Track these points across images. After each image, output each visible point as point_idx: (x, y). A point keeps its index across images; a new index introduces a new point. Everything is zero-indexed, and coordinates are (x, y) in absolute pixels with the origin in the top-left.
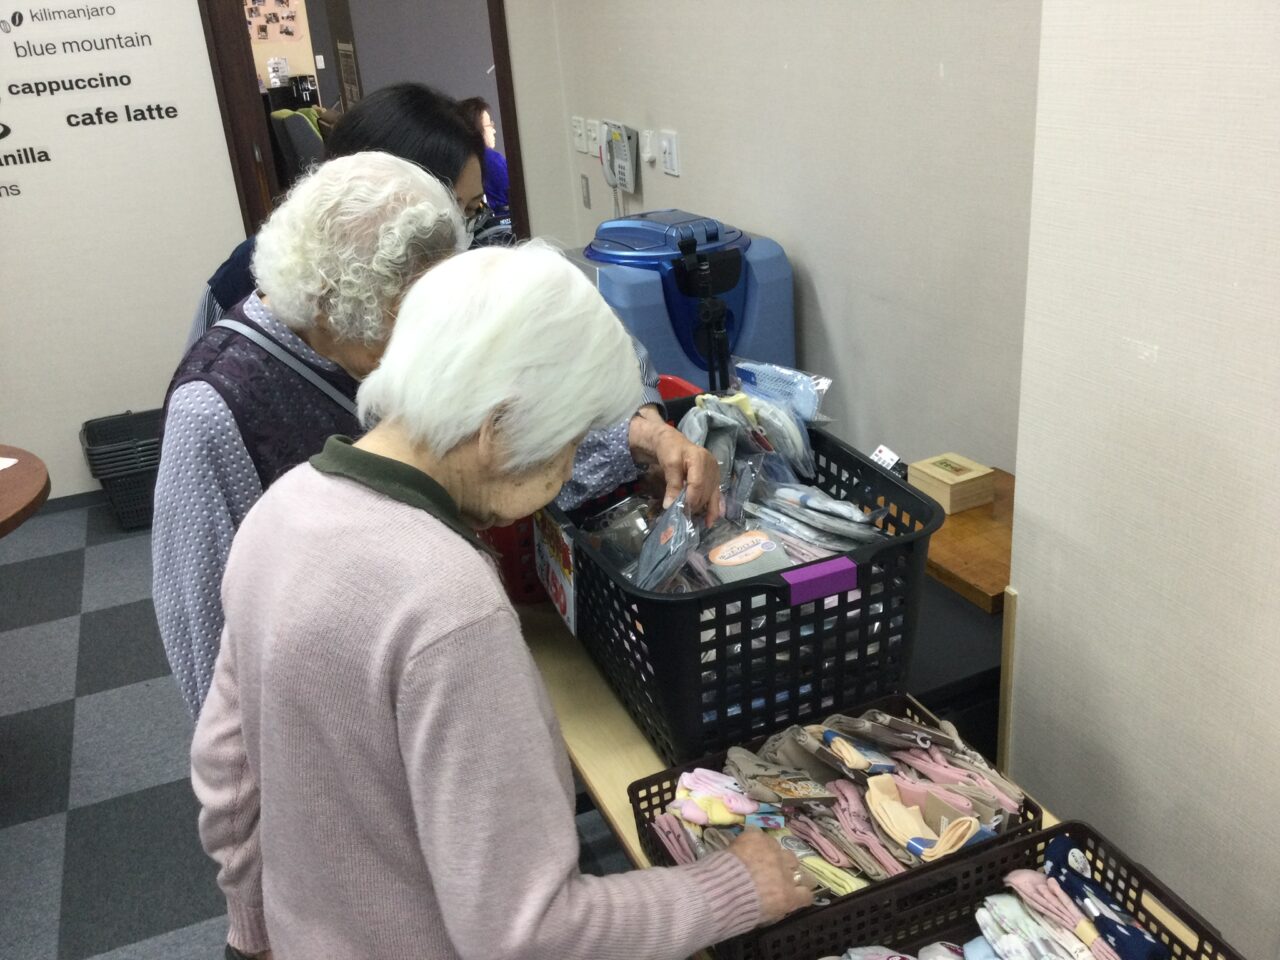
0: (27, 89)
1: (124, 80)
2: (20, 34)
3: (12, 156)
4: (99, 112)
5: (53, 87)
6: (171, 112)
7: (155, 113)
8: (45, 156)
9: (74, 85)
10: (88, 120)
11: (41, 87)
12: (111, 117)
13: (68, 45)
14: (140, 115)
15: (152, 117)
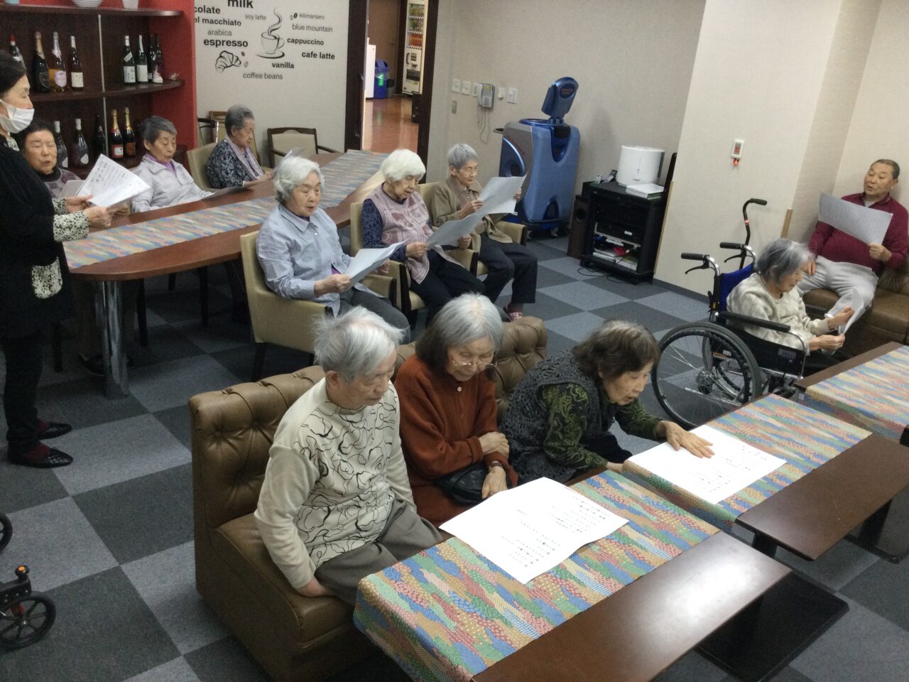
0: (293, 41)
1: (321, 43)
2: (296, 21)
3: (283, 64)
4: (312, 53)
5: (301, 42)
6: (333, 57)
7: (328, 57)
8: (293, 66)
9: (306, 42)
10: (308, 55)
11: (297, 41)
12: (315, 56)
13: (308, 27)
14: (323, 56)
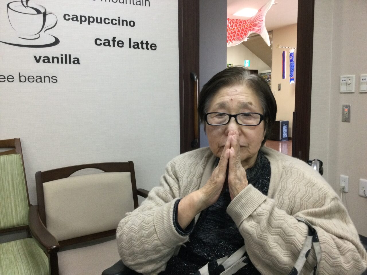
0: (75, 18)
1: (132, 24)
3: (57, 58)
4: (114, 40)
5: (90, 20)
6: (153, 47)
7: (145, 46)
8: (77, 61)
9: (103, 21)
10: (107, 43)
11: (83, 19)
12: (120, 44)
14: (136, 46)
15: (143, 48)
